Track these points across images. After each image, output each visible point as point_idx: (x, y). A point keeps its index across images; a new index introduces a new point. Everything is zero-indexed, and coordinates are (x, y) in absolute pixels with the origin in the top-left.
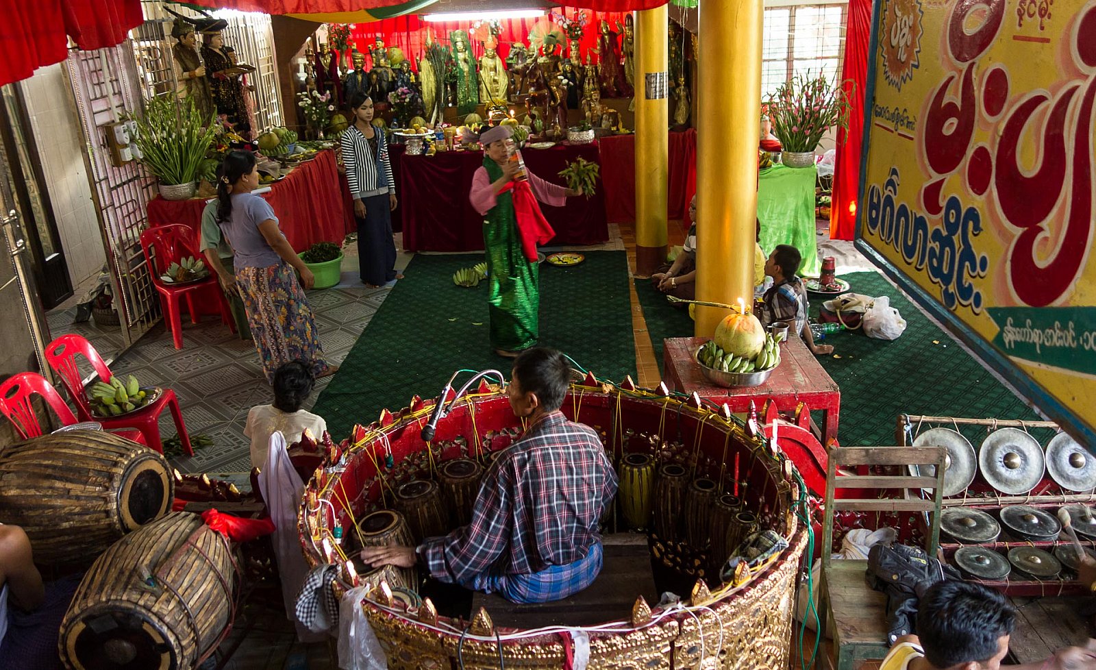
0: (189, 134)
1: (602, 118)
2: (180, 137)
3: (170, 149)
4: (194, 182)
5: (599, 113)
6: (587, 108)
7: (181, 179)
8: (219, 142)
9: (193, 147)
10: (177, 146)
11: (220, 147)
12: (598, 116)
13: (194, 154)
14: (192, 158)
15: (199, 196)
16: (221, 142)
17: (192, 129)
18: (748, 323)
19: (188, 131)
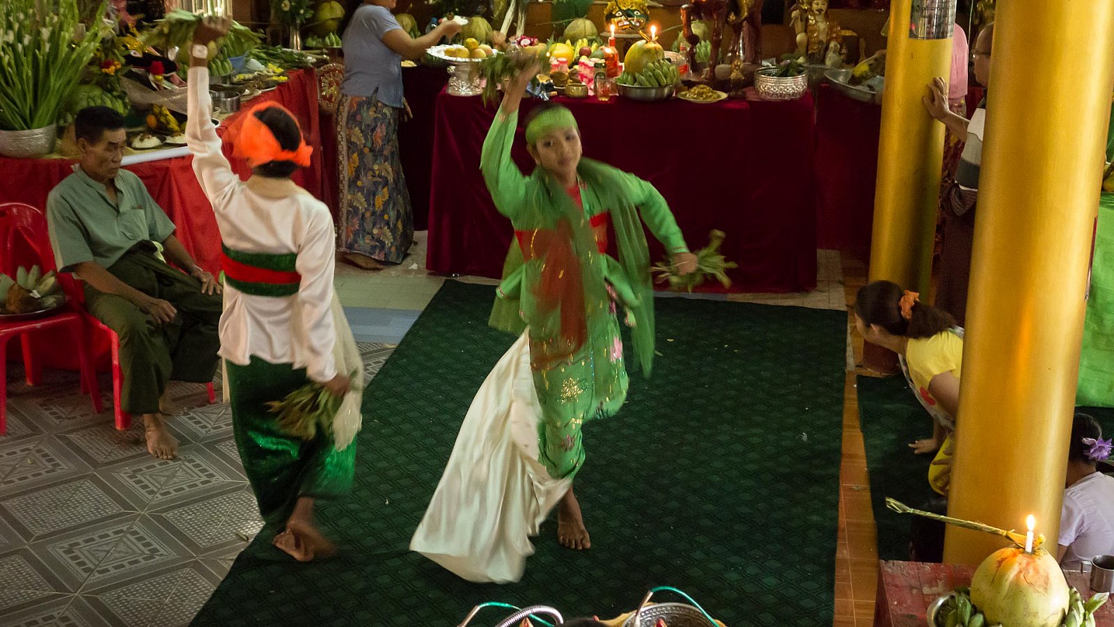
0: (55, 38)
1: (827, 48)
2: (37, 44)
3: (18, 64)
4: (54, 126)
5: (823, 37)
6: (799, 26)
7: (32, 119)
8: (107, 56)
9: (60, 61)
10: (30, 58)
11: (108, 65)
12: (821, 42)
13: (59, 76)
14: (55, 82)
15: (61, 152)
16: (111, 57)
17: (61, 29)
18: (1036, 571)
19: (53, 33)
